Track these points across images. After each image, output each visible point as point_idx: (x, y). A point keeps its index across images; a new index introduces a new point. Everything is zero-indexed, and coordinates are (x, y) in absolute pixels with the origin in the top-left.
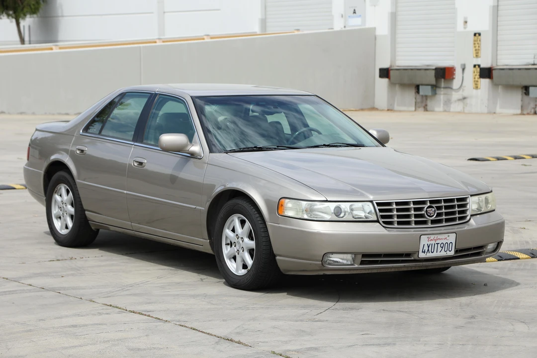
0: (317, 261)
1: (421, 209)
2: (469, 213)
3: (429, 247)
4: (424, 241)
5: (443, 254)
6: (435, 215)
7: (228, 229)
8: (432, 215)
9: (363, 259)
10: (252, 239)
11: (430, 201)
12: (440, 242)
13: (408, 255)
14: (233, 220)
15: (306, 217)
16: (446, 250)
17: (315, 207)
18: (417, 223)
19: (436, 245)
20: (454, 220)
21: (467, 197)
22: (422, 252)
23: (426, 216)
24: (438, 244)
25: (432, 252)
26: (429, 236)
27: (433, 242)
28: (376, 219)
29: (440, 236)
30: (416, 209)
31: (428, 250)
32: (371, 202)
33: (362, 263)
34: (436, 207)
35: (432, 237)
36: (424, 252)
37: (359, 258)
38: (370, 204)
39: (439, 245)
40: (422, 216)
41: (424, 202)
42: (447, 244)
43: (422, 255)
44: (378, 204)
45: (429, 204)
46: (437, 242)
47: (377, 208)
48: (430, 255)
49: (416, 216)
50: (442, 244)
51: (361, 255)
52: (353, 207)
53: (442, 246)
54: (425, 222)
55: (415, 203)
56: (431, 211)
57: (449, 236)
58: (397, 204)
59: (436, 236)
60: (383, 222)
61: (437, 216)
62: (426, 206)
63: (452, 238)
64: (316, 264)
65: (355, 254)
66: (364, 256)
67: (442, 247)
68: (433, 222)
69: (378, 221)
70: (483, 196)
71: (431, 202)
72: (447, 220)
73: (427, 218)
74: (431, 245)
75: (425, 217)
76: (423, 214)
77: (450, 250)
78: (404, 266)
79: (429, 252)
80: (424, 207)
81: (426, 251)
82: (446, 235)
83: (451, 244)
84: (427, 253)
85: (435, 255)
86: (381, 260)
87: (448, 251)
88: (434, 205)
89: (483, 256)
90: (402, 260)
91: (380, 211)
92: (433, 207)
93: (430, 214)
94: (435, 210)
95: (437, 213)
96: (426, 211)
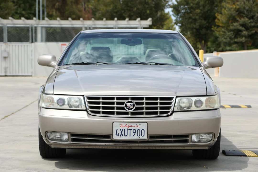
1: (123, 103)
2: (172, 109)
3: (122, 131)
4: (117, 127)
5: (136, 138)
8: (131, 108)
9: (72, 137)
11: (131, 98)
12: (133, 128)
16: (139, 135)
18: (118, 113)
19: (129, 131)
22: (116, 135)
23: (126, 109)
24: (130, 130)
26: (121, 123)
27: (126, 128)
28: (85, 109)
29: (131, 124)
30: (118, 103)
31: (122, 134)
34: (135, 102)
35: (124, 124)
36: (118, 135)
37: (70, 137)
38: (82, 98)
39: (132, 131)
41: (127, 98)
42: (139, 131)
43: (115, 137)
44: (89, 98)
46: (130, 128)
47: (86, 101)
48: (123, 138)
49: (118, 108)
51: (70, 135)
53: (134, 131)
55: (118, 98)
56: (130, 105)
57: (140, 124)
58: (103, 98)
59: (128, 124)
60: (91, 111)
61: (135, 110)
62: (126, 101)
63: (144, 126)
65: (68, 133)
67: (135, 133)
69: (86, 110)
71: (133, 99)
72: (147, 113)
73: (126, 110)
74: (124, 130)
75: (125, 110)
76: (124, 107)
77: (143, 135)
78: (105, 144)
79: (123, 136)
80: (125, 102)
81: (120, 134)
82: (138, 124)
83: (143, 131)
84: (121, 136)
85: (128, 138)
86: (88, 139)
87: (141, 136)
88: (134, 101)
89: (188, 144)
90: (105, 140)
91: (89, 103)
92: (132, 103)
93: (129, 107)
94: (134, 105)
95: (136, 107)
96: (126, 105)
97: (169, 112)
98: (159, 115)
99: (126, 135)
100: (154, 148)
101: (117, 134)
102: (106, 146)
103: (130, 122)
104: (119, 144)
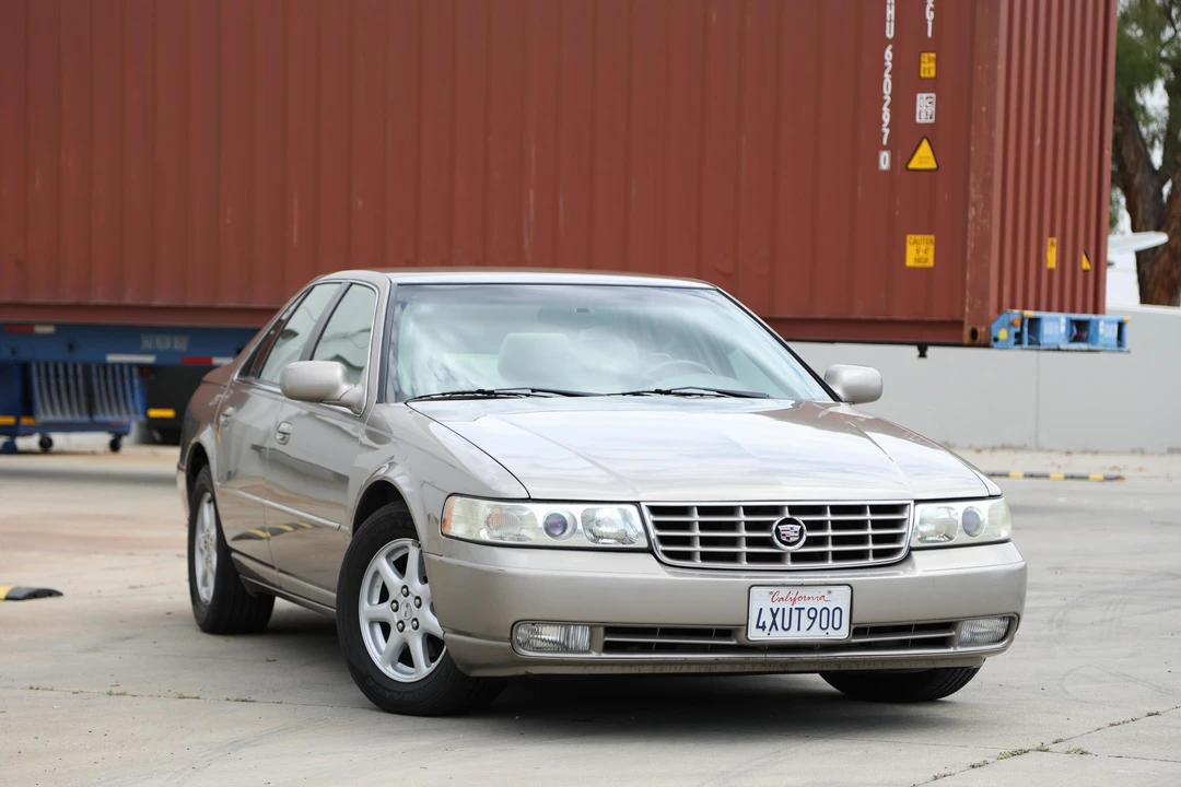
0: (501, 639)
1: (765, 526)
2: (905, 543)
3: (774, 615)
4: (761, 600)
5: (816, 634)
6: (802, 542)
8: (792, 539)
9: (607, 639)
11: (790, 507)
12: (807, 605)
13: (726, 632)
15: (484, 535)
16: (824, 626)
18: (752, 558)
19: (795, 613)
20: (859, 555)
21: (905, 506)
22: (758, 627)
23: (778, 542)
24: (800, 609)
25: (785, 630)
26: (774, 590)
27: (787, 605)
28: (644, 544)
29: (803, 592)
30: (750, 526)
31: (774, 623)
32: (637, 503)
33: (609, 647)
34: (806, 522)
35: (783, 592)
36: (764, 627)
37: (602, 638)
38: (632, 509)
39: (804, 613)
40: (768, 542)
41: (776, 510)
42: (825, 612)
43: (755, 635)
44: (655, 510)
46: (798, 605)
47: (649, 518)
48: (778, 636)
49: (751, 542)
50: (812, 612)
51: (601, 630)
53: (812, 614)
54: (778, 558)
55: (749, 510)
56: (790, 531)
57: (830, 592)
58: (703, 511)
59: (794, 590)
60: (665, 553)
61: (805, 545)
62: (778, 519)
63: (840, 598)
65: (592, 626)
66: (611, 630)
67: (814, 619)
68: (796, 557)
69: (650, 550)
70: (961, 507)
71: (795, 510)
72: (837, 556)
74: (781, 611)
75: (775, 546)
76: (770, 539)
77: (836, 626)
78: (717, 659)
79: (777, 629)
80: (774, 522)
81: (768, 626)
82: (824, 590)
83: (837, 612)
84: (770, 629)
85: (792, 636)
86: (658, 643)
87: (830, 629)
88: (800, 519)
89: (952, 650)
90: (712, 645)
91: (658, 525)
92: (796, 523)
93: (788, 538)
94: (801, 530)
95: (808, 538)
96: (777, 530)
97: (899, 549)
98: (871, 561)
99: (786, 626)
100: (854, 668)
101: (761, 624)
102: (717, 662)
103: (802, 585)
104: (761, 656)
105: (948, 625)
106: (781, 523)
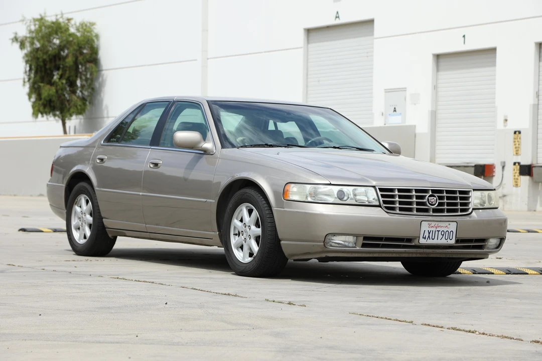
0: (320, 242)
1: (423, 197)
2: (471, 206)
3: (429, 233)
4: (425, 227)
5: (443, 242)
6: (437, 204)
7: (237, 219)
8: (434, 203)
9: (364, 242)
10: (259, 227)
11: (432, 190)
12: (441, 229)
13: (409, 240)
14: (241, 210)
15: (309, 199)
16: (446, 238)
17: (320, 190)
18: (418, 210)
19: (437, 232)
20: (455, 211)
21: (469, 191)
22: (423, 238)
23: (428, 204)
24: (438, 231)
25: (433, 239)
26: (430, 223)
27: (434, 229)
28: (378, 204)
29: (441, 224)
30: (417, 197)
31: (429, 236)
32: (374, 187)
33: (364, 245)
34: (438, 196)
35: (433, 224)
36: (425, 238)
37: (361, 241)
38: (373, 189)
39: (440, 232)
40: (424, 204)
41: (426, 191)
42: (447, 232)
43: (422, 241)
44: (381, 190)
45: (431, 193)
46: (438, 229)
47: (379, 193)
48: (430, 242)
49: (418, 204)
50: (443, 232)
51: (362, 238)
52: (357, 192)
53: (443, 234)
54: (427, 210)
55: (417, 191)
56: (433, 200)
57: (449, 224)
58: (399, 190)
59: (437, 223)
60: (386, 207)
61: (437, 206)
62: (428, 195)
63: (453, 227)
64: (318, 246)
65: (356, 236)
66: (365, 238)
67: (443, 235)
68: (435, 211)
69: (380, 206)
70: (486, 193)
71: (433, 191)
72: (449, 211)
73: (429, 207)
74: (432, 231)
75: (426, 205)
76: (425, 202)
77: (451, 238)
79: (430, 239)
80: (426, 196)
81: (427, 237)
82: (447, 224)
83: (452, 232)
84: (428, 239)
85: (435, 242)
86: (383, 244)
87: (448, 240)
88: (436, 195)
89: (485, 250)
90: (403, 245)
91: (383, 196)
93: (432, 202)
94: (436, 200)
95: (439, 202)
97: (468, 209)
102: (405, 252)
105: (484, 240)
106: (430, 196)
